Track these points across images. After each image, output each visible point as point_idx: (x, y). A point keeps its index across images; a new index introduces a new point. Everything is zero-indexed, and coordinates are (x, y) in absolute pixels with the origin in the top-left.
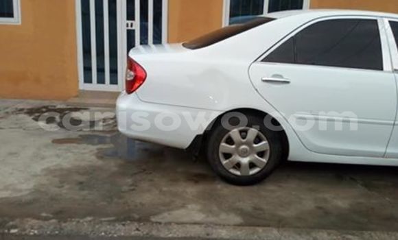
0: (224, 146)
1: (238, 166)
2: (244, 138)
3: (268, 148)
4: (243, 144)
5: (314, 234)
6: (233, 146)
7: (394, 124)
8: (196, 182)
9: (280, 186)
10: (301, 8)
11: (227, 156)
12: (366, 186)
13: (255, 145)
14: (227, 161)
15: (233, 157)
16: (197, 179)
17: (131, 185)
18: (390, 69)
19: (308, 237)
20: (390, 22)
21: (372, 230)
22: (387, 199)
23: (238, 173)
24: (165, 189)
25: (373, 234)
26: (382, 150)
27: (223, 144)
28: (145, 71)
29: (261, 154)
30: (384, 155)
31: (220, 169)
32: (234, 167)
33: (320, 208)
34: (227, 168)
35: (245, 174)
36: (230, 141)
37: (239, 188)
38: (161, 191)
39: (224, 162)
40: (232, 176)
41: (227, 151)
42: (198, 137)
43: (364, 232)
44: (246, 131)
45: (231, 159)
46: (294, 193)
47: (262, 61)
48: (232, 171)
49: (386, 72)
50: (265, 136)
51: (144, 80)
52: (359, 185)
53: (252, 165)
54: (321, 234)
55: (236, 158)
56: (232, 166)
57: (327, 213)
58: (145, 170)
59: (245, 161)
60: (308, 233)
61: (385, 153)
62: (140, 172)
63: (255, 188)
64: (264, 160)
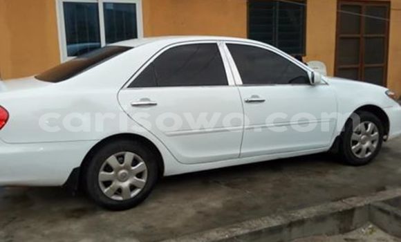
0: (103, 175)
1: (119, 191)
2: (121, 163)
3: (146, 168)
4: (121, 169)
5: (206, 235)
6: (113, 173)
7: (243, 129)
8: (78, 217)
9: (160, 202)
10: (136, 37)
11: (107, 184)
12: (228, 185)
13: (133, 168)
14: (108, 188)
15: (114, 183)
16: (77, 214)
17: (6, 237)
18: (233, 84)
19: (202, 239)
20: (227, 44)
21: (249, 219)
22: (248, 192)
23: (120, 198)
24: (47, 232)
25: (250, 223)
26: (237, 152)
27: (102, 173)
28: (7, 111)
29: (140, 175)
30: (240, 156)
31: (101, 198)
32: (116, 194)
33: (200, 212)
34: (109, 196)
35: (126, 198)
36: (109, 168)
37: (123, 213)
38: (43, 235)
39: (105, 190)
40: (114, 203)
41: (107, 179)
42: (75, 170)
43: (243, 223)
44: (123, 156)
45: (111, 186)
46: (174, 205)
47: (129, 87)
48: (114, 197)
49: (231, 86)
50: (141, 157)
51: (6, 121)
52: (222, 186)
53: (132, 188)
54: (211, 233)
55: (117, 184)
56: (113, 193)
57: (207, 215)
58: (14, 218)
59: (126, 184)
60: (201, 236)
61: (240, 154)
62: (10, 221)
63: (138, 209)
64: (144, 180)
